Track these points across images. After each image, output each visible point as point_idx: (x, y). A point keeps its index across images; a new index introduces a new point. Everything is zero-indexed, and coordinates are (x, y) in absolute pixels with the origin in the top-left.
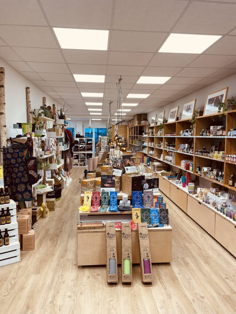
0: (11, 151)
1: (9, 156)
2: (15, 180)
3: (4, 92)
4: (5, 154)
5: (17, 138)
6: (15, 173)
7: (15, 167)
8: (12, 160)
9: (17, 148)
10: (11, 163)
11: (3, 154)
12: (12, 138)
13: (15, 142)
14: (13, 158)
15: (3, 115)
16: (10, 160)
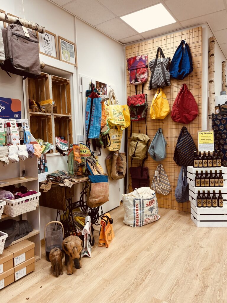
0: (220, 117)
1: (217, 122)
2: (223, 147)
3: (214, 61)
4: (214, 121)
5: (225, 105)
6: (224, 139)
7: (224, 133)
8: (221, 126)
9: (225, 115)
10: (219, 130)
11: (212, 120)
12: (221, 104)
13: (223, 108)
14: (221, 124)
15: (213, 82)
16: (218, 126)
